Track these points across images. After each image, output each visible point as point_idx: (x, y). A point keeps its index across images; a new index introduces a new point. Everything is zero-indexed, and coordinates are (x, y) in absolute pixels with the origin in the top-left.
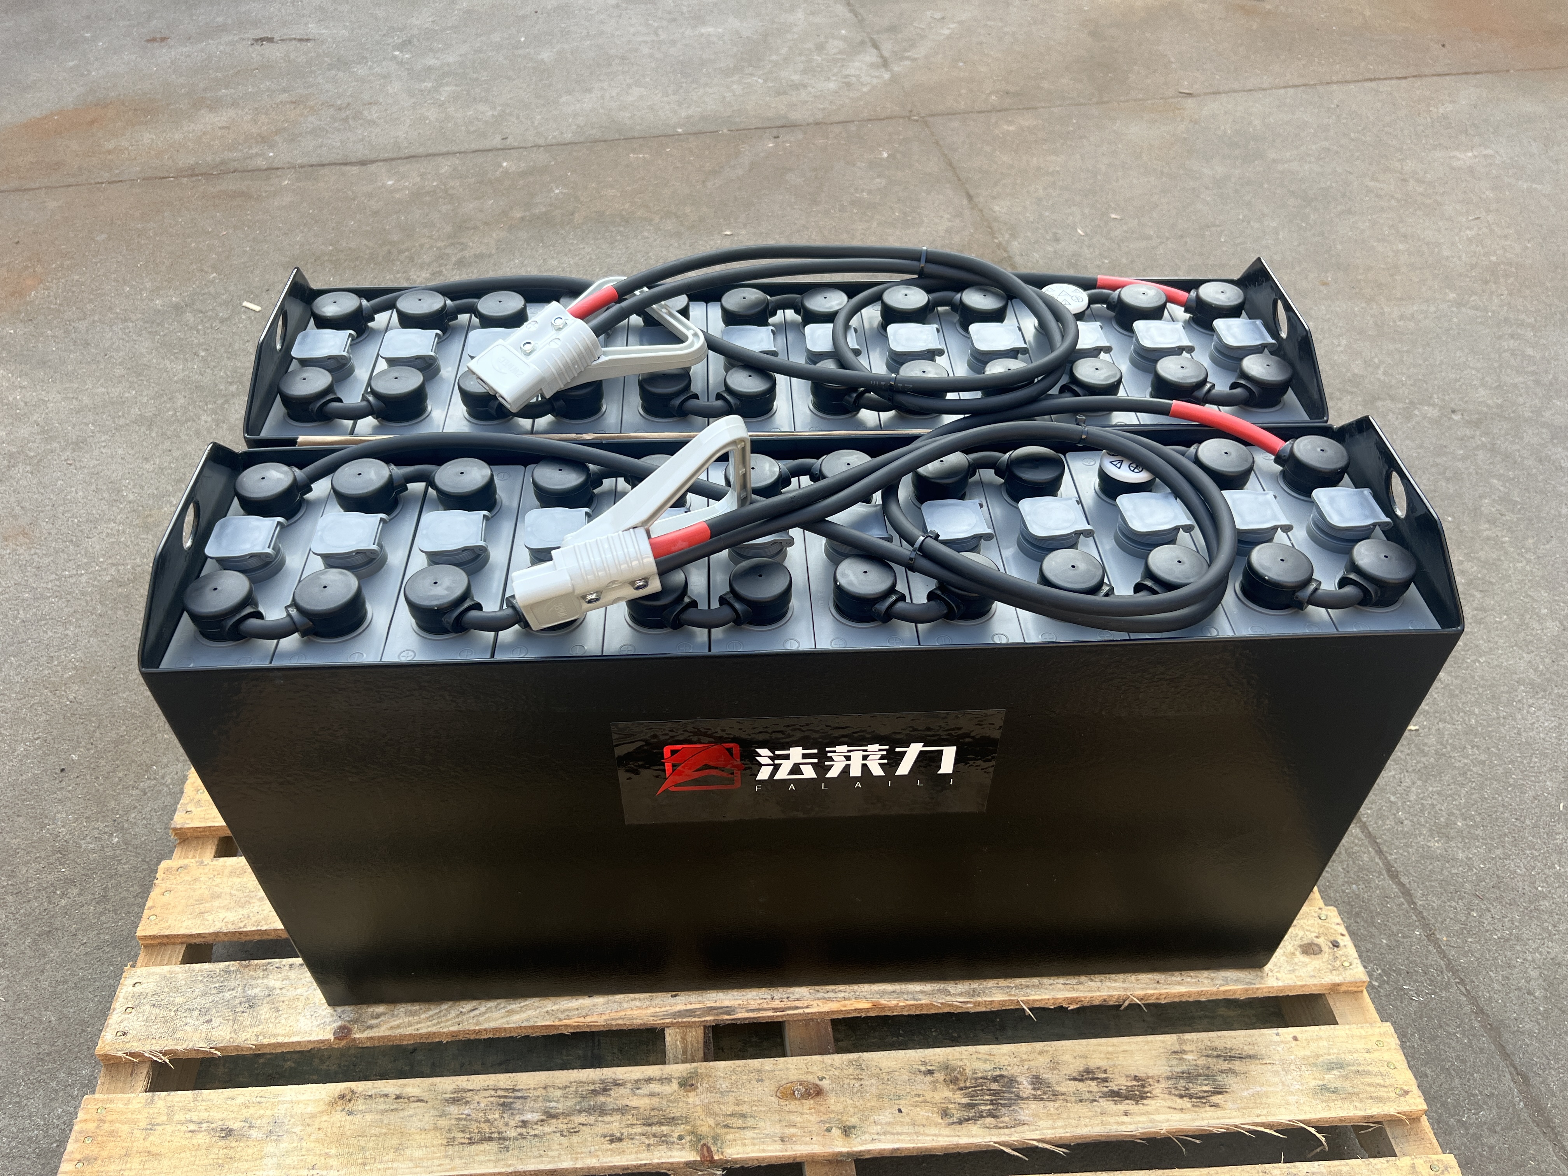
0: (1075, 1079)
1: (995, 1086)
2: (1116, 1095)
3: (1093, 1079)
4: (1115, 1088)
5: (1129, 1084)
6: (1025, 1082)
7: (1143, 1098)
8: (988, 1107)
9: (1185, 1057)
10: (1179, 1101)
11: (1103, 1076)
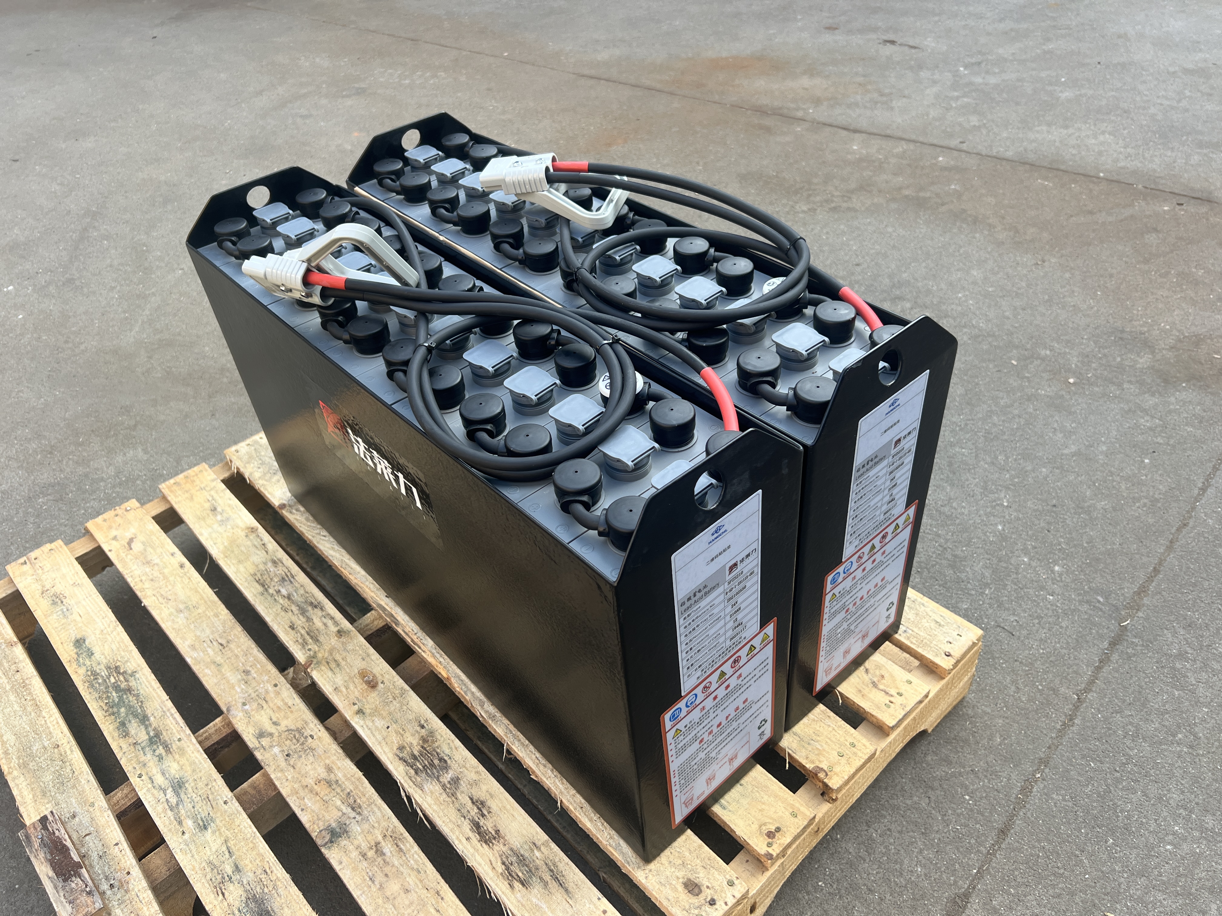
0: (471, 799)
1: (436, 762)
2: (477, 827)
3: (478, 808)
4: (481, 824)
5: (490, 830)
6: (450, 776)
7: (486, 842)
8: (420, 767)
9: (535, 851)
10: (499, 864)
11: (485, 813)
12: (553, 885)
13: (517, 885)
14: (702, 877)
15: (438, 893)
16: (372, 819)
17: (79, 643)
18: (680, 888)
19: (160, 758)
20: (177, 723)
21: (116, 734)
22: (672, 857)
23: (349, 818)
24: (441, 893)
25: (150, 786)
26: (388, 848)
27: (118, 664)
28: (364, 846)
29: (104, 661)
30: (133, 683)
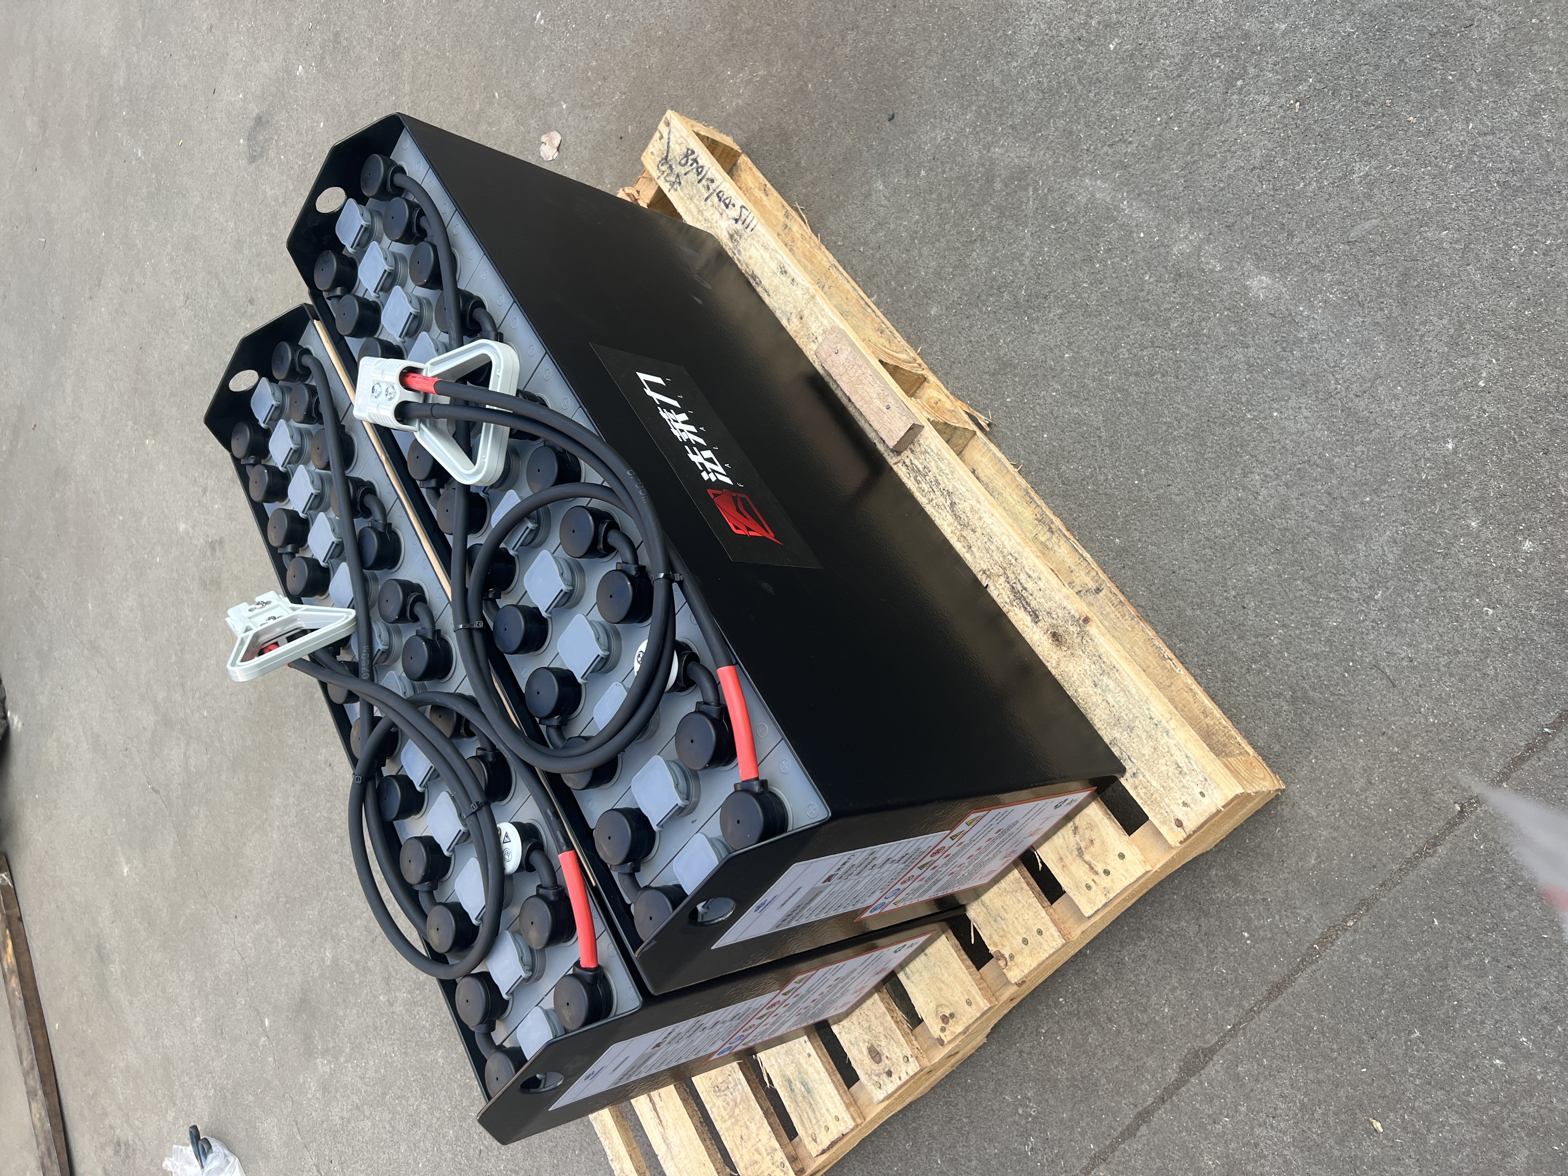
14: (884, 1046)
18: (865, 1052)
22: (861, 1018)
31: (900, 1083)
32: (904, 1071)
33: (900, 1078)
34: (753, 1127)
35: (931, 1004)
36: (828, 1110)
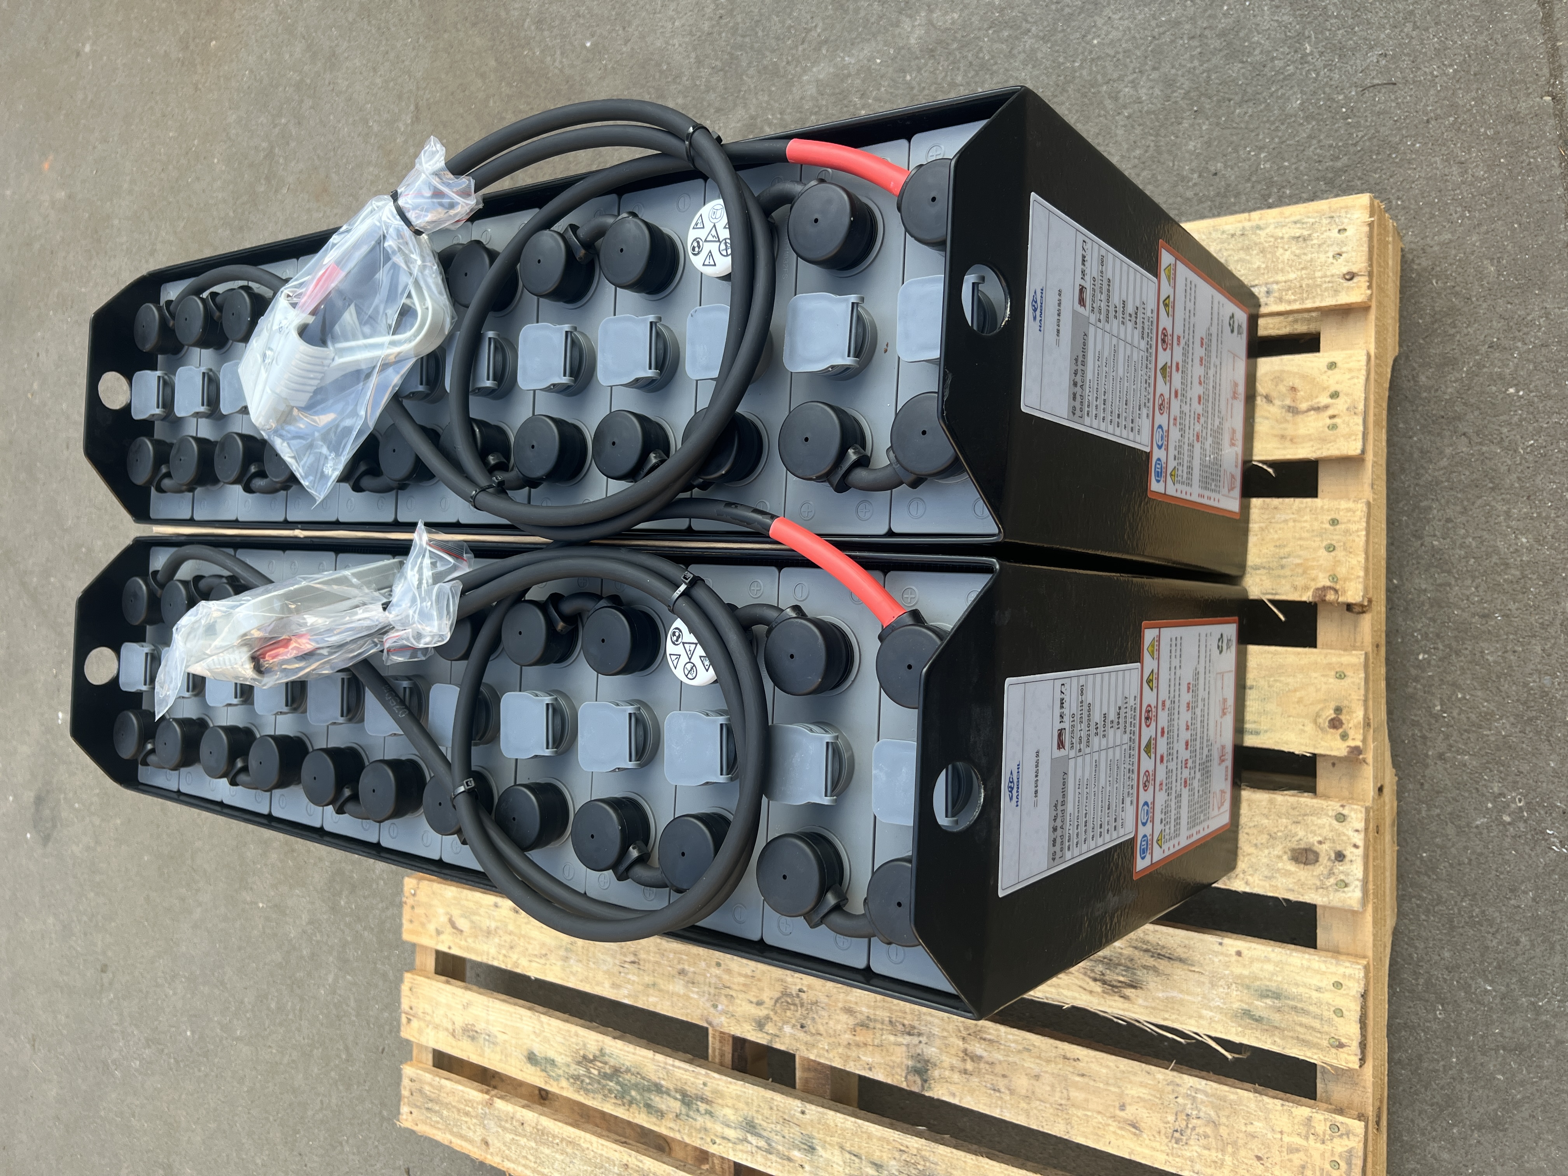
12: (1162, 965)
13: (1129, 992)
14: (1305, 836)
15: (1065, 1058)
16: (936, 1031)
17: (532, 1058)
18: (1292, 867)
19: (710, 1113)
20: (686, 1070)
21: (654, 1120)
22: (1251, 838)
23: (915, 1045)
24: (1068, 1055)
25: (730, 1145)
26: (978, 1048)
27: (582, 1053)
28: (955, 1062)
29: (569, 1059)
30: (612, 1062)
31: (1360, 852)
32: (1351, 833)
33: (1356, 846)
34: (1258, 1126)
35: (1306, 729)
36: (1319, 989)
